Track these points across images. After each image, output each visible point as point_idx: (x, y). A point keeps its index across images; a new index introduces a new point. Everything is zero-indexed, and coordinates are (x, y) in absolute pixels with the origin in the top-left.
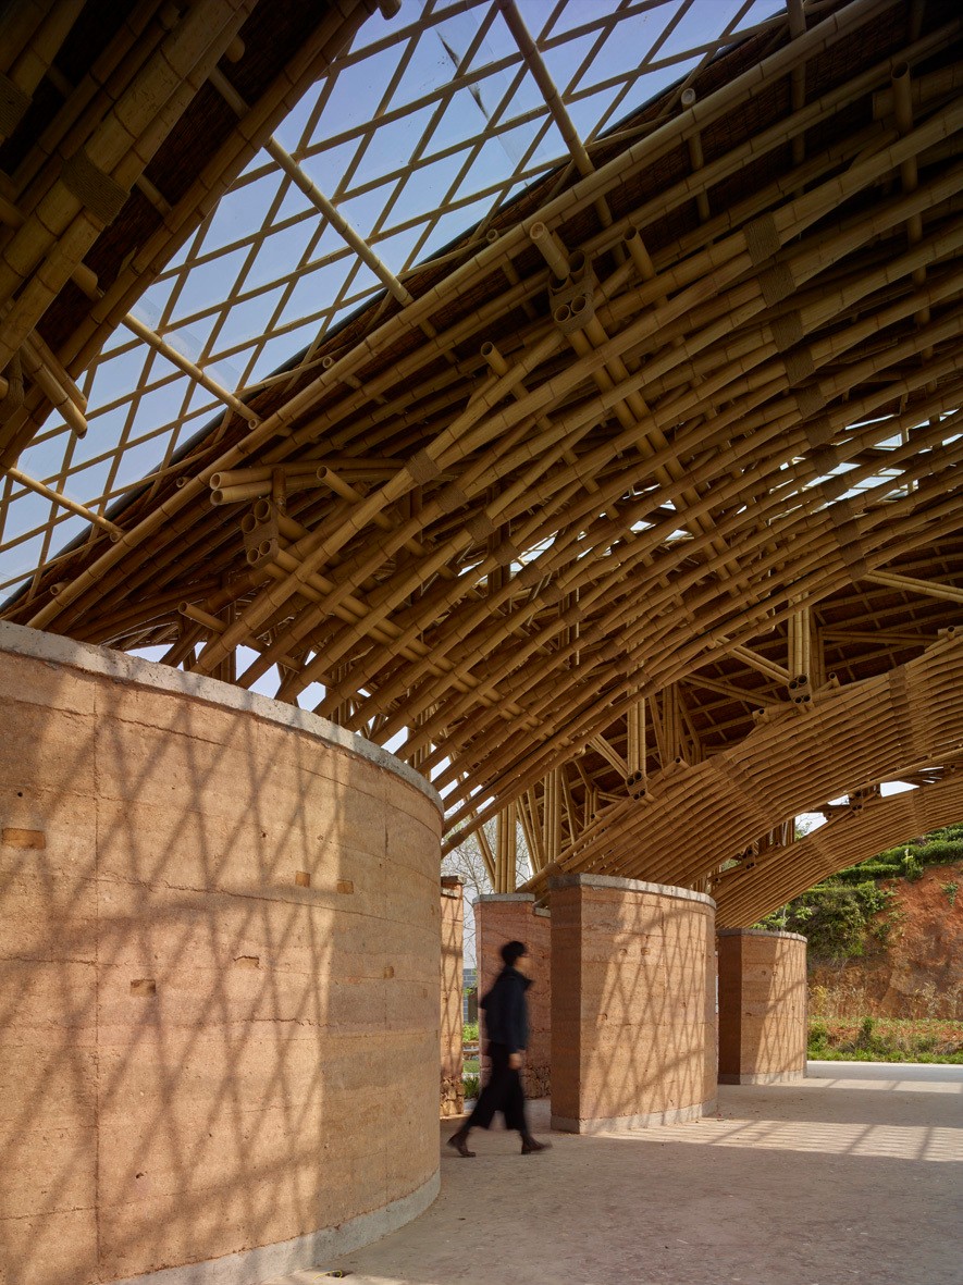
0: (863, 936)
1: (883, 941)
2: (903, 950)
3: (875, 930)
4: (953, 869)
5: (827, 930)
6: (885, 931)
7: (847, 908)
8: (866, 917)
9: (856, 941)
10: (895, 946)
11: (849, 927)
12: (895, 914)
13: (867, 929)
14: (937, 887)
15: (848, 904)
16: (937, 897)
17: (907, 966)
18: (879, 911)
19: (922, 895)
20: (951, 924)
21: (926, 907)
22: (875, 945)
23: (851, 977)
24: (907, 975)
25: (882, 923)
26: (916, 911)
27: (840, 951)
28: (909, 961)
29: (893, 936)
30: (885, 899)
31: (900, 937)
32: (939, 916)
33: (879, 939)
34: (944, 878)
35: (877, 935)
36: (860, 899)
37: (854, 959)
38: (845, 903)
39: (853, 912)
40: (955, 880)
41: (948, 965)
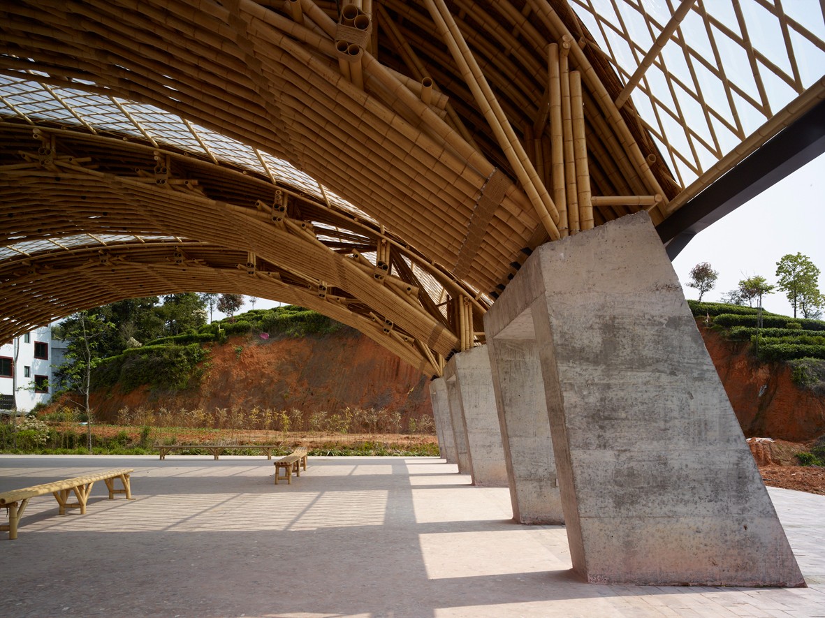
0: (188, 377)
1: (198, 380)
2: (209, 386)
3: (195, 373)
5: (167, 372)
6: (200, 374)
7: (179, 359)
8: (191, 365)
9: (182, 380)
10: (204, 383)
11: (180, 371)
12: (207, 364)
13: (191, 372)
14: (233, 349)
15: (180, 356)
16: (232, 354)
17: (209, 395)
18: (199, 362)
19: (224, 353)
20: (235, 371)
21: (225, 360)
22: (194, 382)
23: (178, 401)
24: (208, 401)
25: (200, 369)
26: (219, 362)
27: (174, 385)
28: (211, 392)
29: (205, 377)
30: (204, 354)
31: (208, 378)
32: (230, 366)
33: (197, 378)
34: (237, 343)
35: (195, 376)
36: (187, 354)
37: (181, 391)
38: (178, 356)
39: (182, 362)
40: (242, 344)
41: (229, 395)
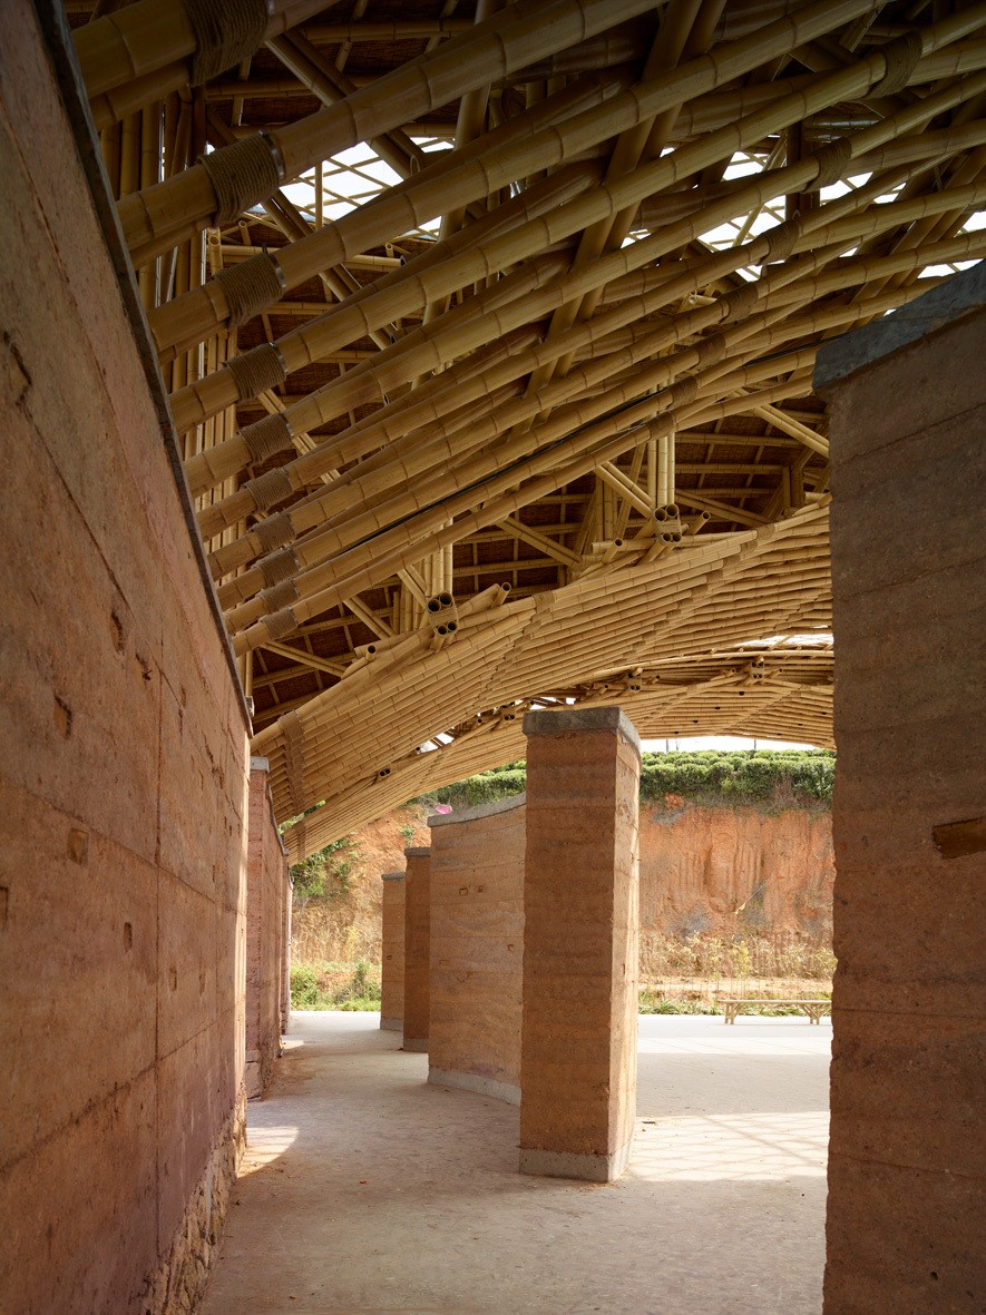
0: (323, 875)
1: (343, 881)
2: (365, 892)
3: (335, 868)
4: (407, 812)
6: (346, 870)
9: (316, 879)
10: (356, 887)
11: (310, 864)
12: (355, 853)
13: (327, 867)
14: (394, 829)
16: (394, 839)
17: (369, 908)
18: (338, 849)
21: (385, 850)
22: (336, 885)
23: (312, 917)
24: (370, 917)
25: (343, 862)
26: (376, 851)
28: (372, 903)
29: (355, 877)
31: (361, 877)
32: (398, 859)
33: (340, 878)
34: (400, 820)
35: (337, 875)
37: (315, 899)
40: (411, 823)
